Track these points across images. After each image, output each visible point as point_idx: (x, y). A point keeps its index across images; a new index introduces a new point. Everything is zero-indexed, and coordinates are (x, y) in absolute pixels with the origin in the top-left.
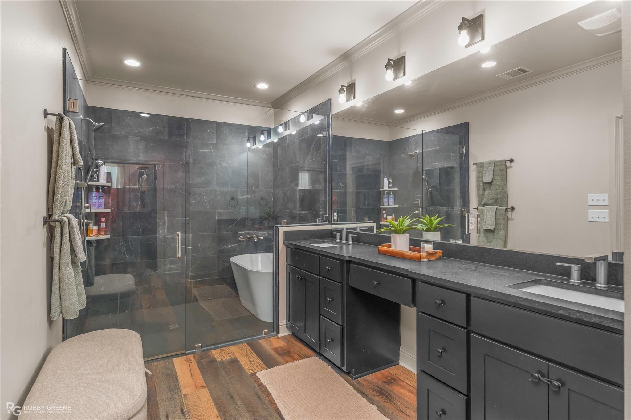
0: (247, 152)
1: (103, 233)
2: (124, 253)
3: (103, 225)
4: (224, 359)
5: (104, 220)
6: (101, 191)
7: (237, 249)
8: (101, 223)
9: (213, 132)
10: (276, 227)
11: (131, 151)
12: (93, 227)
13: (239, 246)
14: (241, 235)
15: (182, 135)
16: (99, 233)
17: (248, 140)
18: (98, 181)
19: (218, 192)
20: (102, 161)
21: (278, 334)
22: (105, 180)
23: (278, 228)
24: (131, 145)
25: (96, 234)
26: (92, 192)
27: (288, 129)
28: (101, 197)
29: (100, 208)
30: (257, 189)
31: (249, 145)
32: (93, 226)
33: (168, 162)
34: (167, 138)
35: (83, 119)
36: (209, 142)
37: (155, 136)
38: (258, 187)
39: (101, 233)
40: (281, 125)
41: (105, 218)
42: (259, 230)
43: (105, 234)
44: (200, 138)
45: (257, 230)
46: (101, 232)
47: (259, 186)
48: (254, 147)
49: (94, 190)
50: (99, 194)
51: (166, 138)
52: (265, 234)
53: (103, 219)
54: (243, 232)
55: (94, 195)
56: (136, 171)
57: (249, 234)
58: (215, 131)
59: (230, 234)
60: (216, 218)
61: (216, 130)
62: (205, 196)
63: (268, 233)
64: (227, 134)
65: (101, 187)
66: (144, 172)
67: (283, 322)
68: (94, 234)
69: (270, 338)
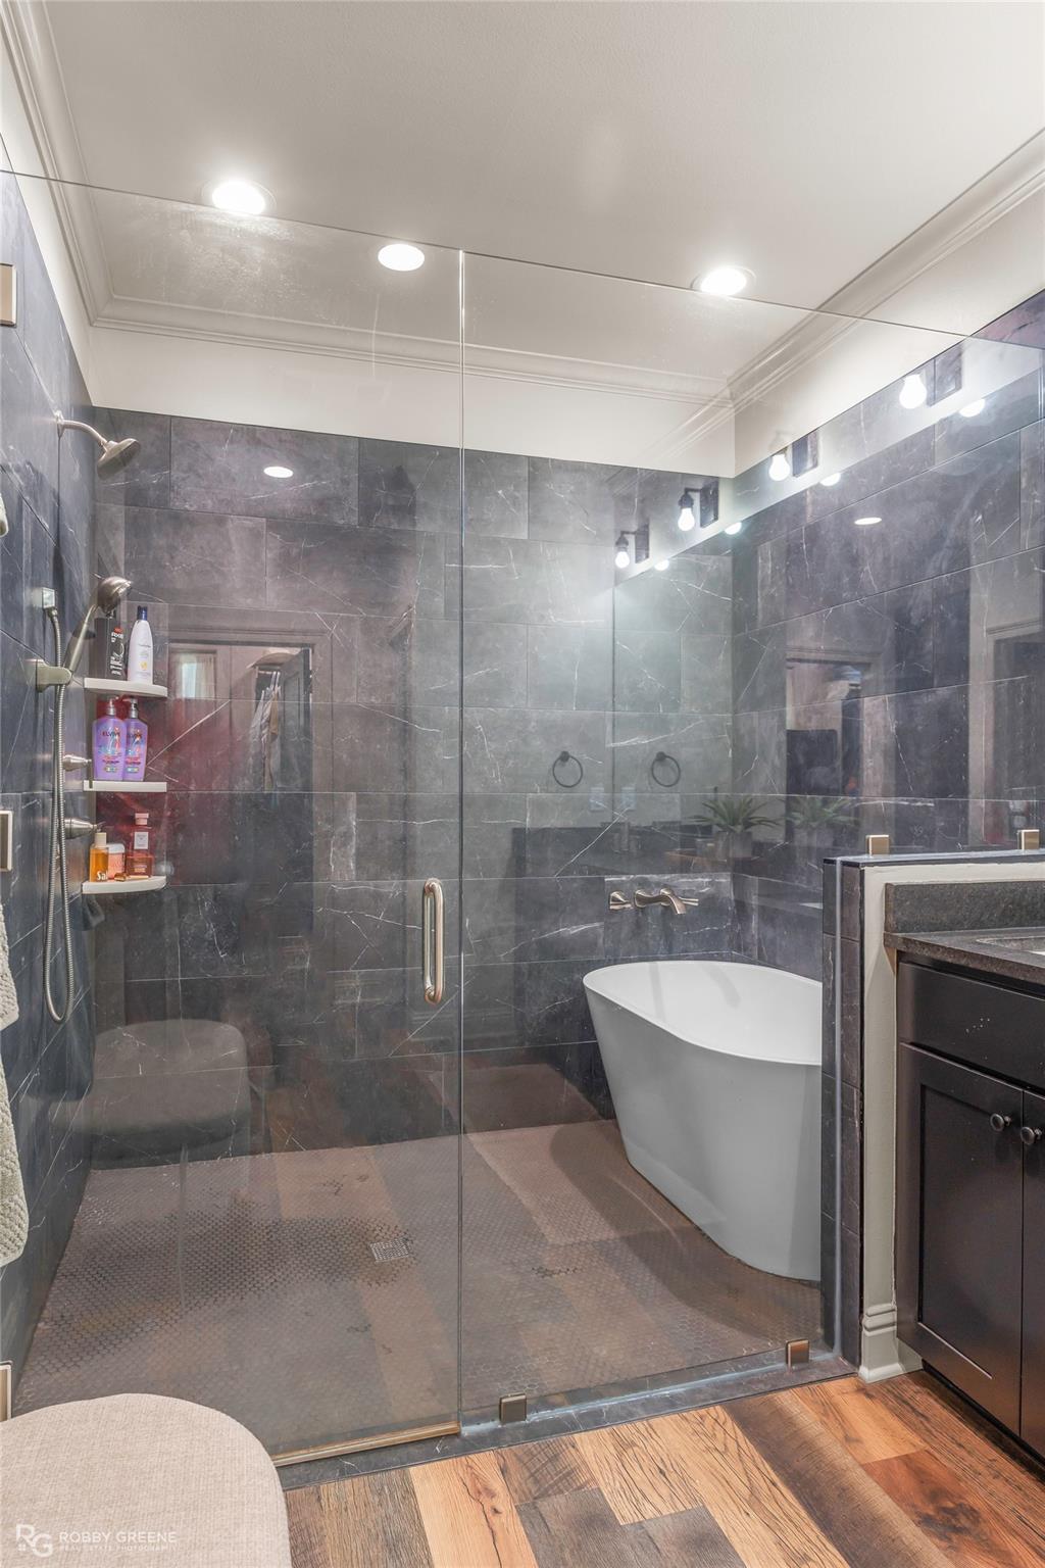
0: (610, 591)
1: (141, 868)
2: (211, 943)
3: (141, 841)
4: (649, 1512)
5: (145, 822)
6: (134, 714)
7: (601, 941)
8: (136, 833)
9: (517, 498)
10: (844, 863)
11: (233, 569)
12: (108, 846)
13: (607, 928)
14: (616, 887)
15: (407, 510)
16: (128, 868)
17: (621, 543)
18: (125, 676)
19: (533, 724)
20: (128, 579)
21: (858, 1367)
22: (149, 674)
23: (862, 872)
24: (235, 548)
25: (120, 872)
26: (105, 718)
27: (809, 464)
28: (135, 736)
29: (130, 777)
30: (672, 715)
31: (623, 559)
32: (109, 841)
33: (361, 610)
34: (356, 519)
35: (66, 426)
36: (503, 536)
37: (314, 513)
38: (676, 705)
39: (136, 871)
40: (783, 451)
41: (147, 815)
42: (681, 872)
43: (149, 873)
44: (472, 520)
45: (673, 871)
46: (136, 866)
47: (682, 700)
48: (644, 566)
49: (112, 711)
50: (128, 727)
51: (354, 519)
52: (700, 886)
53: (142, 818)
54: (624, 878)
55: (110, 729)
56: (250, 674)
57: (643, 884)
58: (523, 494)
59: (575, 885)
60: (527, 820)
61: (526, 489)
62: (489, 740)
63: (711, 884)
64: (567, 503)
65: (134, 701)
66: (271, 676)
67: (880, 1313)
68: (112, 872)
69: (825, 1384)
